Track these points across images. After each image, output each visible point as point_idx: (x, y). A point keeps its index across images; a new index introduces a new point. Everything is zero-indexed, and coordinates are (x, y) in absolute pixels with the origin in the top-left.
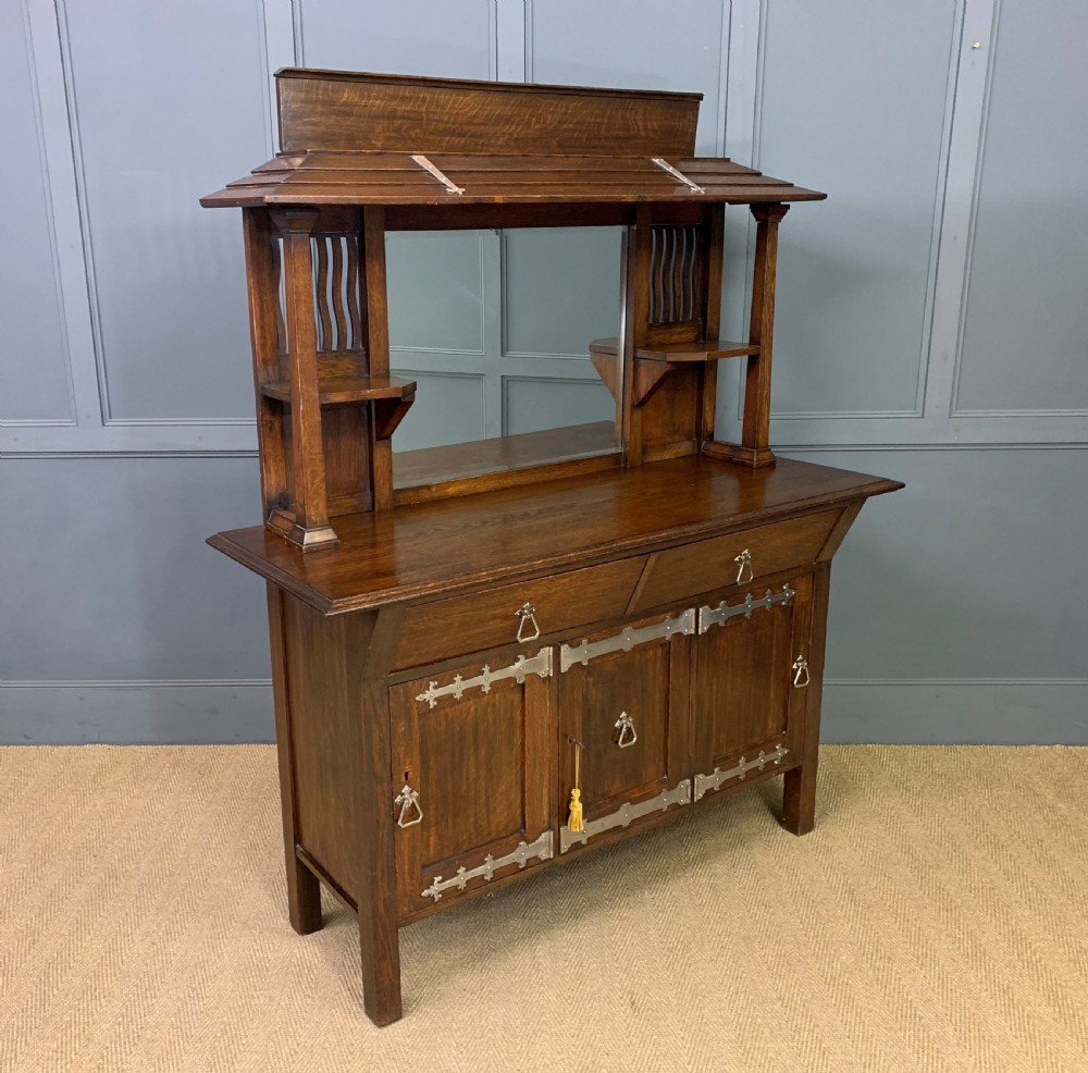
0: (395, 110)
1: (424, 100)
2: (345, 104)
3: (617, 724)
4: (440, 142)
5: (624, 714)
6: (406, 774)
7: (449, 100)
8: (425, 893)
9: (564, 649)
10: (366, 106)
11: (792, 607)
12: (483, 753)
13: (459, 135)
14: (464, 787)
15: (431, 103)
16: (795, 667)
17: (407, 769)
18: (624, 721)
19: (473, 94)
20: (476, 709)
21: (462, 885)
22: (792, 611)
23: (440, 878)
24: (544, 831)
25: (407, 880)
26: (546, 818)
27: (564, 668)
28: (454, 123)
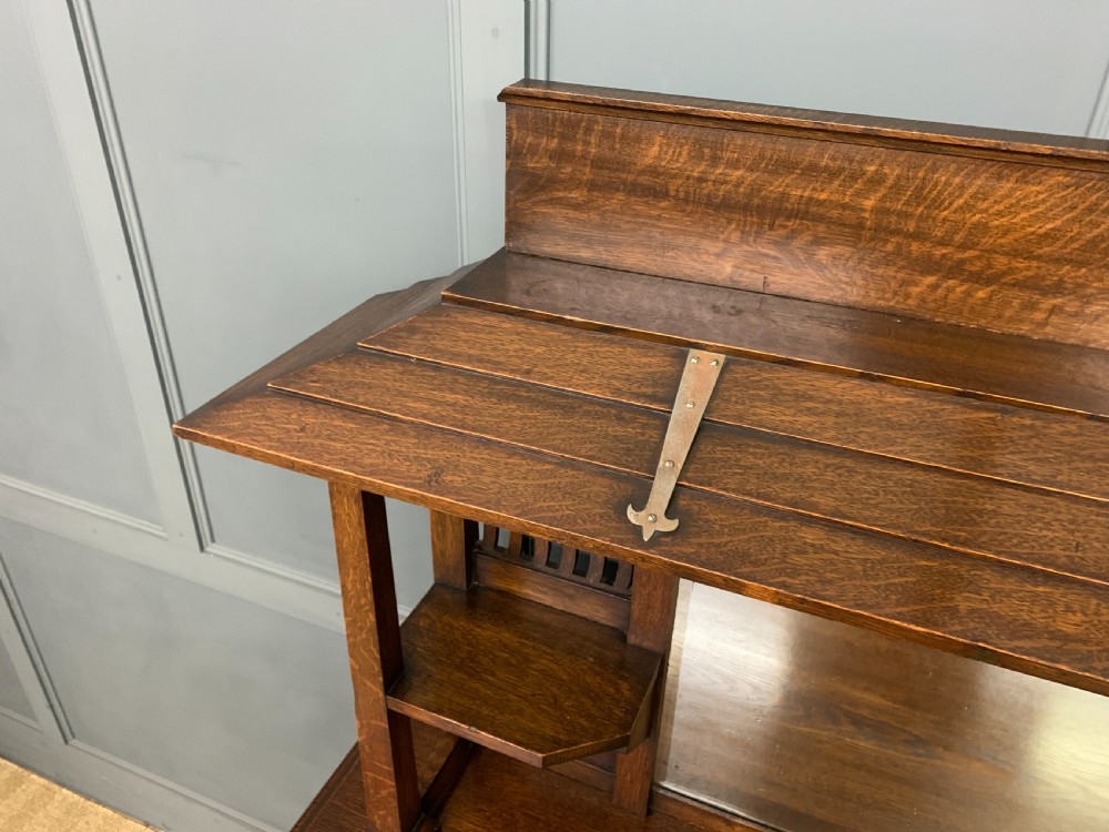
0: (784, 196)
1: (876, 181)
2: (653, 171)
4: (904, 283)
7: (962, 187)
10: (701, 180)
13: (978, 279)
15: (897, 189)
19: (1059, 178)
28: (963, 247)
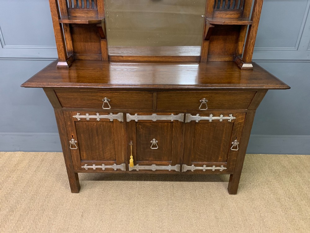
3: (151, 142)
5: (154, 139)
6: (72, 136)
8: (82, 167)
9: (128, 115)
11: (234, 123)
12: (100, 137)
14: (94, 145)
16: (233, 143)
17: (72, 134)
18: (154, 141)
20: (96, 124)
21: (94, 169)
22: (234, 124)
23: (87, 165)
24: (123, 163)
25: (76, 162)
26: (123, 160)
27: (128, 120)
